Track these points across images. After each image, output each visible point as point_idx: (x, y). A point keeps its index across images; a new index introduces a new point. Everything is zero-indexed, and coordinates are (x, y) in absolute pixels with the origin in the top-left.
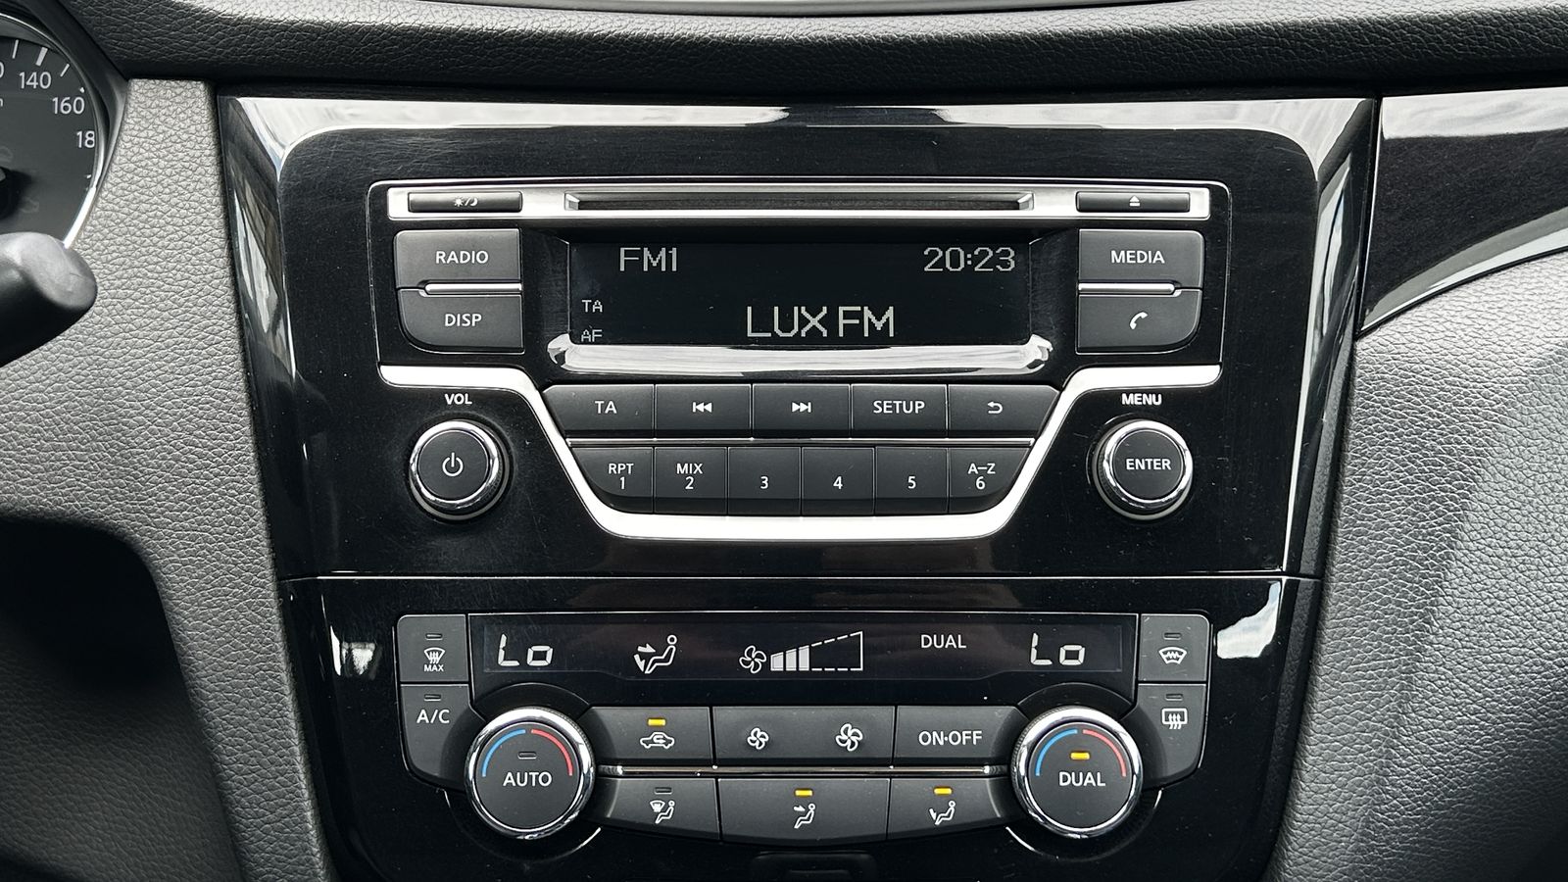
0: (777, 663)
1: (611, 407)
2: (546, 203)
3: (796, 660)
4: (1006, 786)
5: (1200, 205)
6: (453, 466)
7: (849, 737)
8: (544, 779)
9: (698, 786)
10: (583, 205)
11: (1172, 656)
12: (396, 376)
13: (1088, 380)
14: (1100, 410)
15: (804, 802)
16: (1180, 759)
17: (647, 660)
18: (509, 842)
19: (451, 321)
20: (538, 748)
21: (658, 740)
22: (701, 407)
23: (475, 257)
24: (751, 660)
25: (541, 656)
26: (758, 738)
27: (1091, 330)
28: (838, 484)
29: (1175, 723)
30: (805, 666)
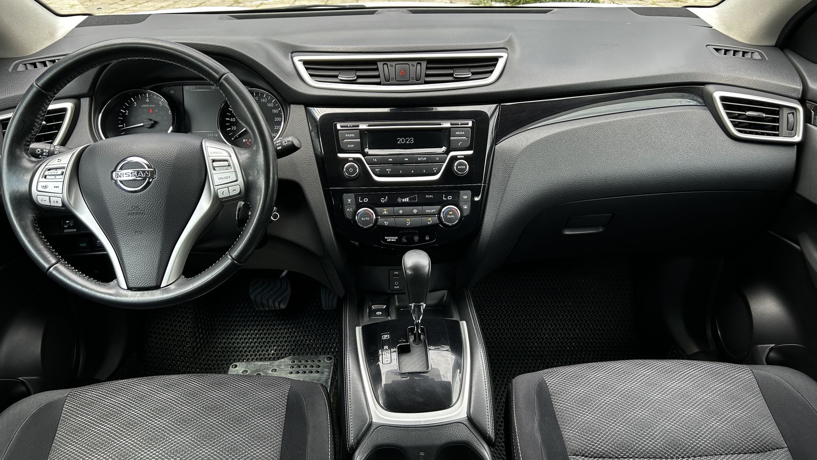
0: (403, 200)
1: (376, 160)
2: (363, 126)
3: (407, 200)
4: (439, 218)
5: (470, 124)
6: (351, 170)
7: (415, 211)
8: (368, 219)
9: (392, 219)
10: (369, 126)
11: (465, 197)
12: (340, 155)
13: (452, 154)
14: (454, 158)
15: (408, 221)
16: (465, 214)
17: (383, 201)
18: (362, 228)
19: (349, 146)
20: (366, 214)
21: (385, 212)
22: (390, 160)
23: (352, 135)
24: (399, 200)
25: (366, 200)
26: (401, 212)
27: (452, 146)
28: (413, 172)
29: (465, 207)
30: (408, 201)
